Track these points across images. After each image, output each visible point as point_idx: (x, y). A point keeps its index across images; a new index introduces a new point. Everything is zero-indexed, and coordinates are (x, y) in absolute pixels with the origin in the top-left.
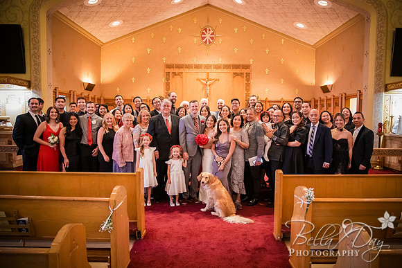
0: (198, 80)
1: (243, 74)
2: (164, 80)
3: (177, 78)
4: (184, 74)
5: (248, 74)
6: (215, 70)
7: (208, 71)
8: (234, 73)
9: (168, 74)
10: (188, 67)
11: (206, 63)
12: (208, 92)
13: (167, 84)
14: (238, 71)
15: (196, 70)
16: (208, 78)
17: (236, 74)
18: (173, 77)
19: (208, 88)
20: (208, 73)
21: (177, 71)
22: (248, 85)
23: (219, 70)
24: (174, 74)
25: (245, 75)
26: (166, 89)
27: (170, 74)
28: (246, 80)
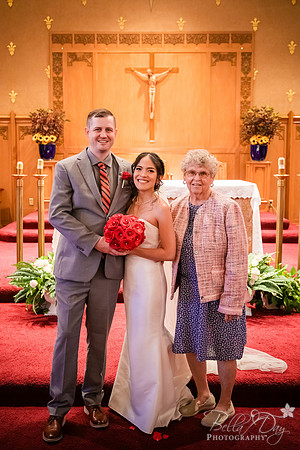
0: (129, 70)
1: (233, 55)
2: (48, 71)
3: (80, 67)
4: (96, 57)
5: (247, 57)
6: (169, 47)
7: (153, 49)
8: (214, 55)
9: (57, 57)
10: (106, 39)
11: (147, 30)
12: (152, 99)
13: (57, 83)
14: (223, 48)
15: (124, 48)
16: (152, 67)
17: (218, 57)
18: (70, 64)
19: (152, 90)
20: (152, 56)
21: (80, 49)
22: (247, 83)
23: (179, 48)
24: (73, 57)
25: (239, 57)
26: (55, 94)
27: (64, 58)
28: (243, 70)
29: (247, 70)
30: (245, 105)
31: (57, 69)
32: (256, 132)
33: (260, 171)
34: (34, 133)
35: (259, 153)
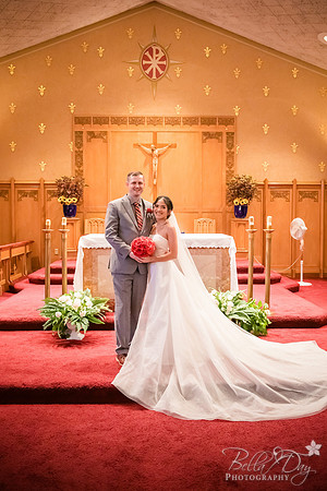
0: (137, 146)
3: (97, 143)
4: (110, 135)
5: (231, 136)
6: (169, 127)
7: (156, 129)
8: (204, 134)
9: (79, 135)
10: (118, 121)
11: (151, 115)
12: (155, 168)
13: (78, 155)
14: (211, 129)
15: (133, 128)
16: (155, 143)
17: (208, 135)
18: (89, 141)
19: (155, 161)
20: (155, 134)
21: (97, 129)
22: (231, 156)
23: (177, 128)
24: (92, 135)
25: (225, 136)
26: (76, 164)
27: (84, 135)
28: (228, 146)
29: (231, 146)
30: (230, 174)
31: (78, 144)
32: (238, 195)
33: (241, 227)
34: (59, 195)
35: (242, 212)
